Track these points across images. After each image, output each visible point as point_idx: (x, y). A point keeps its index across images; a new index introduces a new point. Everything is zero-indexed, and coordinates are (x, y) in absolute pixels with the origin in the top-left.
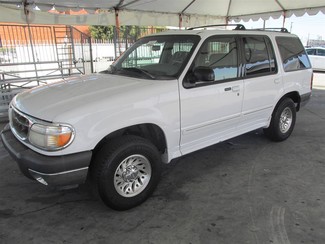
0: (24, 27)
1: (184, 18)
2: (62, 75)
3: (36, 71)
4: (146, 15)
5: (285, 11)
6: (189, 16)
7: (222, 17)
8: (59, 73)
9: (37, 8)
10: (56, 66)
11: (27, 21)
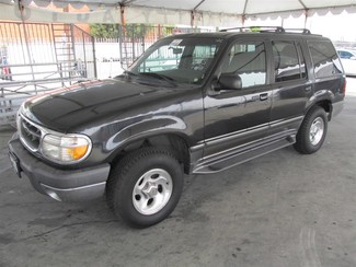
0: (19, 24)
1: (196, 16)
2: (62, 78)
3: (33, 74)
4: (154, 12)
5: (307, 9)
6: (201, 13)
7: (238, 15)
8: (58, 76)
9: (33, 3)
10: (54, 68)
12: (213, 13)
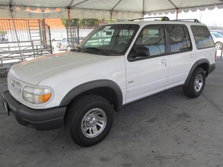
0: (9, 20)
1: (114, 13)
2: (33, 49)
3: (19, 47)
4: (88, 12)
5: (177, 9)
6: (117, 12)
7: (140, 12)
8: (31, 48)
9: (18, 8)
10: (30, 44)
11: (12, 16)
12: (125, 12)
